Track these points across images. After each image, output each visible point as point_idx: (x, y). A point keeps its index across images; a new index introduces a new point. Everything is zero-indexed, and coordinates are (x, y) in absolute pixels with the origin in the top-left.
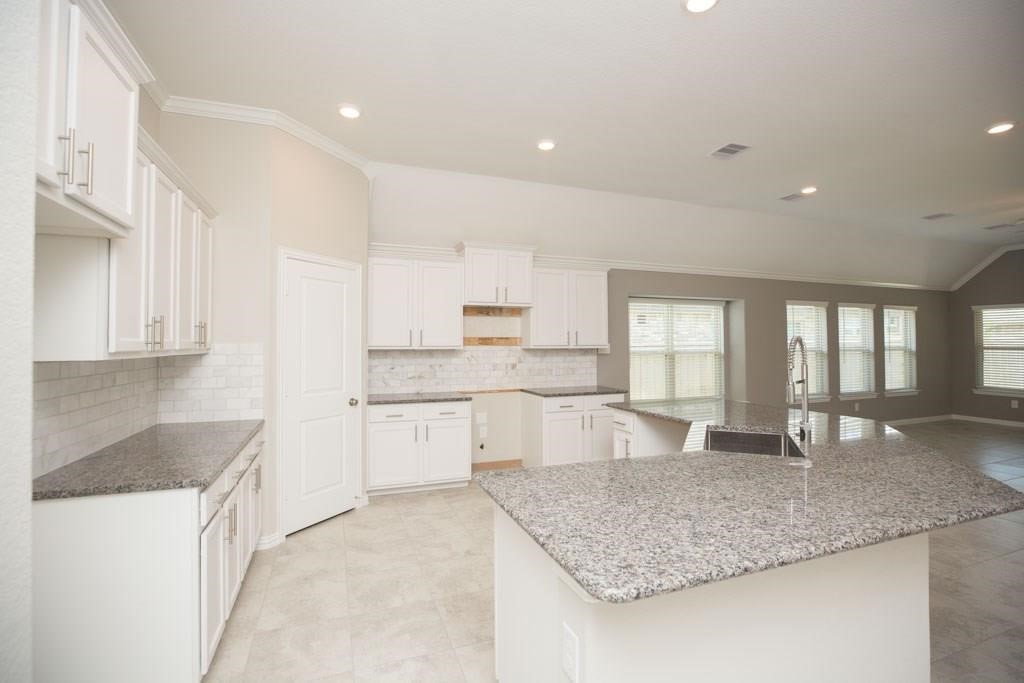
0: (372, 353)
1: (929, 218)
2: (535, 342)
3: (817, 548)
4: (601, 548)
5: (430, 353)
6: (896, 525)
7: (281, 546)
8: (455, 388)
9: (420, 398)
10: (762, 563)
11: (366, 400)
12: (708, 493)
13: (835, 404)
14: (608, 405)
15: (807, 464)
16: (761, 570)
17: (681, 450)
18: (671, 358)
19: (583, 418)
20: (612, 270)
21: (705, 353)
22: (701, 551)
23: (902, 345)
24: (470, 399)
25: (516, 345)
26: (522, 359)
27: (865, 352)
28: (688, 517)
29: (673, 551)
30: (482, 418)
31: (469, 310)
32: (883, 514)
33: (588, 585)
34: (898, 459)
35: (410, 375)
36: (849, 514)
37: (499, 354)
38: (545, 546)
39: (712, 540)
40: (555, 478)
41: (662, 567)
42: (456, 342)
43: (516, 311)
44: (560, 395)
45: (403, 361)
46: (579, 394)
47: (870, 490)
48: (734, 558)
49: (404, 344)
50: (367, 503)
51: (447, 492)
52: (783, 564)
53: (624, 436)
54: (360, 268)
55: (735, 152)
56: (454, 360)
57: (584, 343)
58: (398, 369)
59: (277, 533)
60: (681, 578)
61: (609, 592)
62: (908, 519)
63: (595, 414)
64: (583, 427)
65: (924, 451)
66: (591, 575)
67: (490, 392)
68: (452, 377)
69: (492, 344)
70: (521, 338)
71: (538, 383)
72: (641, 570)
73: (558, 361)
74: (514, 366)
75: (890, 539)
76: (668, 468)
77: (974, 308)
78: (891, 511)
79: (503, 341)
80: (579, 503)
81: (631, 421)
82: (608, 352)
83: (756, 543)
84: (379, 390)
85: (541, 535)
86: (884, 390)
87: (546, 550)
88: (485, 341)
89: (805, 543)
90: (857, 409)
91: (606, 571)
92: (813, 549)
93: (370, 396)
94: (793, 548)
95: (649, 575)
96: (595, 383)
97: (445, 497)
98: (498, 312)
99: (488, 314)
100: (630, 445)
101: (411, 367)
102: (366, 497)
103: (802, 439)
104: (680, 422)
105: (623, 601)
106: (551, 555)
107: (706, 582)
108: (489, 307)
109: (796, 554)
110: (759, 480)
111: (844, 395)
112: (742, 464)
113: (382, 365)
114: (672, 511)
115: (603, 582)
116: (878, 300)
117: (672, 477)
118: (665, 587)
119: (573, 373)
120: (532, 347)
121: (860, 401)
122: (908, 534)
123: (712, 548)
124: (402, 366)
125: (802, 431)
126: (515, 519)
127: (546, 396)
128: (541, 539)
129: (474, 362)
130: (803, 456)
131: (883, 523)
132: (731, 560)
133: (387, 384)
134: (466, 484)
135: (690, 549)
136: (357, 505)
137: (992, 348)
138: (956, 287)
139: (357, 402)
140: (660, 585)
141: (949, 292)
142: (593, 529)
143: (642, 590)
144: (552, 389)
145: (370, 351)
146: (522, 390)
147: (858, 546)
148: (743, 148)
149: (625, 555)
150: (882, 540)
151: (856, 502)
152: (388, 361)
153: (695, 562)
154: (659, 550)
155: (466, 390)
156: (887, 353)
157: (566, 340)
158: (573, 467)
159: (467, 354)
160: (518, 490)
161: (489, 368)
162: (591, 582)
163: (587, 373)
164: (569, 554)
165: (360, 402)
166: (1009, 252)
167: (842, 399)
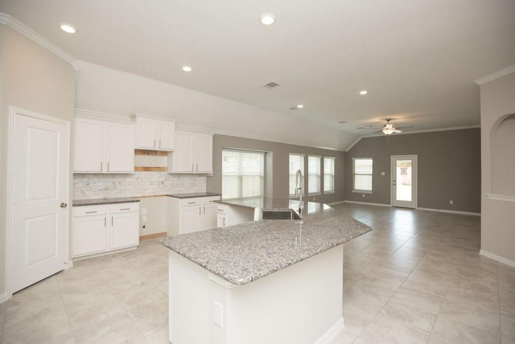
0: (76, 175)
1: (341, 122)
2: (176, 169)
3: (312, 252)
4: (232, 264)
5: (113, 175)
6: (335, 241)
7: (9, 301)
8: (128, 195)
9: (106, 201)
10: (295, 261)
11: (72, 204)
12: (269, 237)
13: (307, 198)
14: (214, 201)
15: (302, 222)
16: (295, 263)
17: (253, 220)
18: (241, 178)
19: (200, 208)
20: (215, 134)
21: (255, 176)
22: (272, 259)
23: (330, 173)
24: (139, 201)
25: (164, 171)
26: (167, 178)
27: (317, 176)
28: (263, 247)
29: (261, 261)
30: (144, 211)
31: (138, 152)
32: (331, 238)
33: (231, 279)
34: (333, 218)
35: (99, 189)
36: (320, 239)
37: (155, 176)
38: (207, 267)
39: (275, 255)
40: (200, 237)
41: (259, 268)
42: (130, 169)
43: (164, 153)
44: (189, 197)
45: (95, 180)
46: (198, 197)
47: (326, 230)
48: (285, 261)
49: (96, 169)
50: (72, 266)
51: (125, 253)
52: (301, 260)
53: (223, 216)
54: (69, 124)
55: (273, 86)
56: (128, 180)
57: (200, 171)
58: (92, 184)
59: (6, 293)
60: (267, 271)
61: (240, 280)
62: (339, 239)
63: (206, 206)
64: (200, 213)
65: (340, 214)
66: (231, 275)
67: (149, 197)
68: (127, 189)
69: (150, 171)
70: (167, 168)
71: (175, 191)
72: (251, 270)
73: (186, 180)
74: (163, 183)
75: (334, 246)
76: (250, 228)
77: (353, 159)
78: (333, 237)
79: (156, 169)
80: (216, 247)
81: (226, 208)
82: (212, 175)
83: (291, 254)
84: (80, 197)
85: (203, 262)
86: (324, 192)
87: (207, 269)
88: (147, 169)
89: (308, 251)
90: (314, 199)
91: (237, 272)
92: (311, 253)
93: (74, 201)
94: (304, 254)
95: (255, 271)
96: (205, 191)
97: (124, 257)
98: (154, 153)
99: (148, 154)
100: (226, 220)
101: (100, 183)
102: (71, 262)
103: (300, 212)
104: (250, 208)
105: (246, 283)
106: (210, 270)
107: (276, 271)
108: (149, 150)
109: (306, 256)
110: (288, 230)
112: (279, 224)
113: (81, 183)
114: (257, 245)
115: (237, 277)
116: (322, 154)
117: (253, 232)
118: (262, 275)
119: (194, 186)
120: (173, 173)
121: (315, 197)
122: (339, 244)
123: (276, 258)
124: (94, 183)
125: (300, 209)
126: (187, 258)
127: (181, 198)
128: (204, 264)
129: (139, 180)
130: (301, 219)
131: (332, 241)
132: (284, 261)
133: (84, 194)
134: (136, 248)
135: (268, 259)
136: (66, 267)
137: (358, 175)
138: (347, 151)
139: (66, 205)
140: (260, 274)
141: (345, 152)
142: (226, 257)
143: (253, 277)
144: (183, 194)
145: (74, 174)
146: (167, 195)
147: (325, 250)
148: (277, 85)
149: (242, 265)
150: (332, 247)
151: (322, 235)
152: (85, 180)
153: (271, 264)
154: (255, 261)
155: (135, 196)
156: (325, 176)
157: (191, 169)
158: (208, 231)
159: (136, 176)
160: (184, 244)
161: (149, 183)
162: (232, 278)
163: (201, 186)
164: (219, 268)
165: (68, 205)
166: (364, 138)
167: (309, 195)
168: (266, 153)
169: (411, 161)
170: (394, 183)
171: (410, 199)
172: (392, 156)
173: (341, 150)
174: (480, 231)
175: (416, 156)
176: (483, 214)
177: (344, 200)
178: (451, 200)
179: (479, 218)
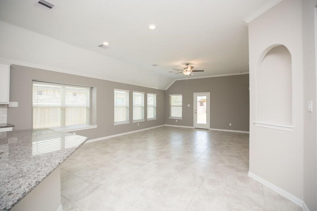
13: (131, 124)
18: (63, 109)
23: (152, 105)
27: (141, 107)
77: (170, 95)
86: (147, 118)
90: (138, 125)
96: (6, 122)
111: (134, 121)
116: (146, 91)
121: (139, 123)
137: (174, 106)
138: (166, 89)
141: (165, 91)
156: (148, 107)
166: (176, 81)
167: (133, 122)
168: (92, 88)
169: (206, 97)
170: (196, 112)
171: (205, 123)
172: (194, 93)
173: (161, 89)
174: (248, 147)
175: (209, 93)
176: (251, 132)
177: (164, 124)
178: (230, 123)
179: (248, 135)
